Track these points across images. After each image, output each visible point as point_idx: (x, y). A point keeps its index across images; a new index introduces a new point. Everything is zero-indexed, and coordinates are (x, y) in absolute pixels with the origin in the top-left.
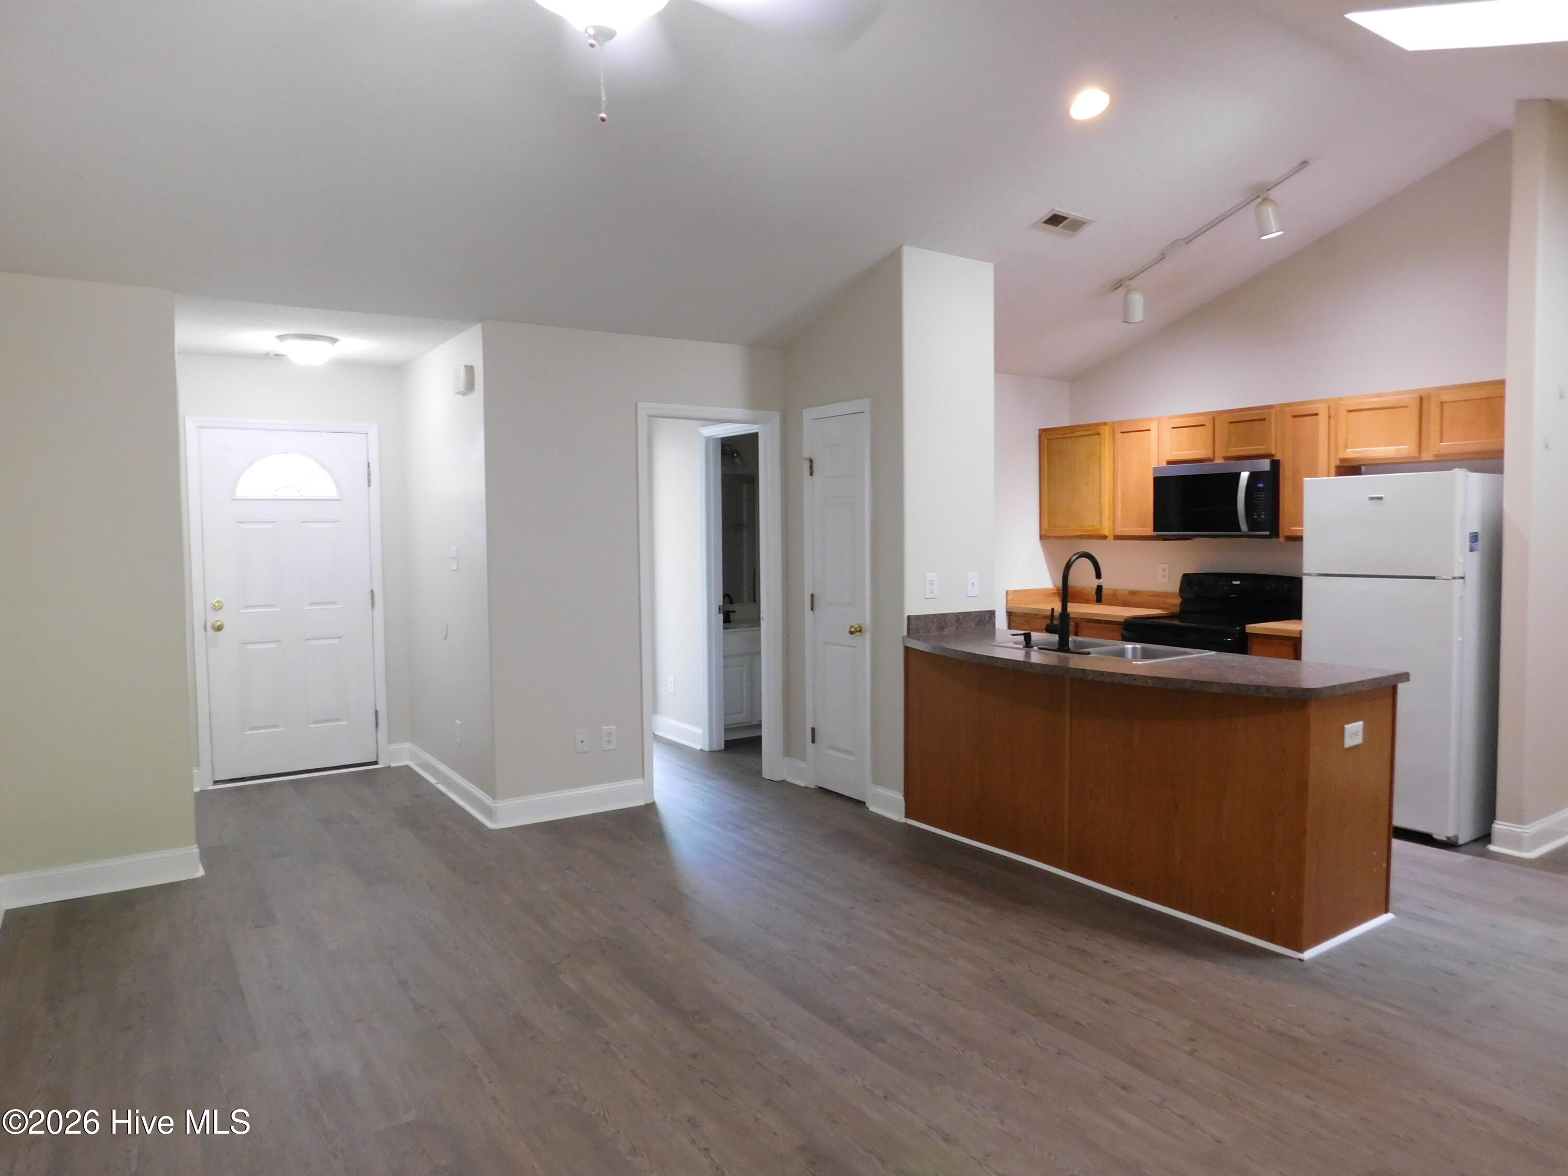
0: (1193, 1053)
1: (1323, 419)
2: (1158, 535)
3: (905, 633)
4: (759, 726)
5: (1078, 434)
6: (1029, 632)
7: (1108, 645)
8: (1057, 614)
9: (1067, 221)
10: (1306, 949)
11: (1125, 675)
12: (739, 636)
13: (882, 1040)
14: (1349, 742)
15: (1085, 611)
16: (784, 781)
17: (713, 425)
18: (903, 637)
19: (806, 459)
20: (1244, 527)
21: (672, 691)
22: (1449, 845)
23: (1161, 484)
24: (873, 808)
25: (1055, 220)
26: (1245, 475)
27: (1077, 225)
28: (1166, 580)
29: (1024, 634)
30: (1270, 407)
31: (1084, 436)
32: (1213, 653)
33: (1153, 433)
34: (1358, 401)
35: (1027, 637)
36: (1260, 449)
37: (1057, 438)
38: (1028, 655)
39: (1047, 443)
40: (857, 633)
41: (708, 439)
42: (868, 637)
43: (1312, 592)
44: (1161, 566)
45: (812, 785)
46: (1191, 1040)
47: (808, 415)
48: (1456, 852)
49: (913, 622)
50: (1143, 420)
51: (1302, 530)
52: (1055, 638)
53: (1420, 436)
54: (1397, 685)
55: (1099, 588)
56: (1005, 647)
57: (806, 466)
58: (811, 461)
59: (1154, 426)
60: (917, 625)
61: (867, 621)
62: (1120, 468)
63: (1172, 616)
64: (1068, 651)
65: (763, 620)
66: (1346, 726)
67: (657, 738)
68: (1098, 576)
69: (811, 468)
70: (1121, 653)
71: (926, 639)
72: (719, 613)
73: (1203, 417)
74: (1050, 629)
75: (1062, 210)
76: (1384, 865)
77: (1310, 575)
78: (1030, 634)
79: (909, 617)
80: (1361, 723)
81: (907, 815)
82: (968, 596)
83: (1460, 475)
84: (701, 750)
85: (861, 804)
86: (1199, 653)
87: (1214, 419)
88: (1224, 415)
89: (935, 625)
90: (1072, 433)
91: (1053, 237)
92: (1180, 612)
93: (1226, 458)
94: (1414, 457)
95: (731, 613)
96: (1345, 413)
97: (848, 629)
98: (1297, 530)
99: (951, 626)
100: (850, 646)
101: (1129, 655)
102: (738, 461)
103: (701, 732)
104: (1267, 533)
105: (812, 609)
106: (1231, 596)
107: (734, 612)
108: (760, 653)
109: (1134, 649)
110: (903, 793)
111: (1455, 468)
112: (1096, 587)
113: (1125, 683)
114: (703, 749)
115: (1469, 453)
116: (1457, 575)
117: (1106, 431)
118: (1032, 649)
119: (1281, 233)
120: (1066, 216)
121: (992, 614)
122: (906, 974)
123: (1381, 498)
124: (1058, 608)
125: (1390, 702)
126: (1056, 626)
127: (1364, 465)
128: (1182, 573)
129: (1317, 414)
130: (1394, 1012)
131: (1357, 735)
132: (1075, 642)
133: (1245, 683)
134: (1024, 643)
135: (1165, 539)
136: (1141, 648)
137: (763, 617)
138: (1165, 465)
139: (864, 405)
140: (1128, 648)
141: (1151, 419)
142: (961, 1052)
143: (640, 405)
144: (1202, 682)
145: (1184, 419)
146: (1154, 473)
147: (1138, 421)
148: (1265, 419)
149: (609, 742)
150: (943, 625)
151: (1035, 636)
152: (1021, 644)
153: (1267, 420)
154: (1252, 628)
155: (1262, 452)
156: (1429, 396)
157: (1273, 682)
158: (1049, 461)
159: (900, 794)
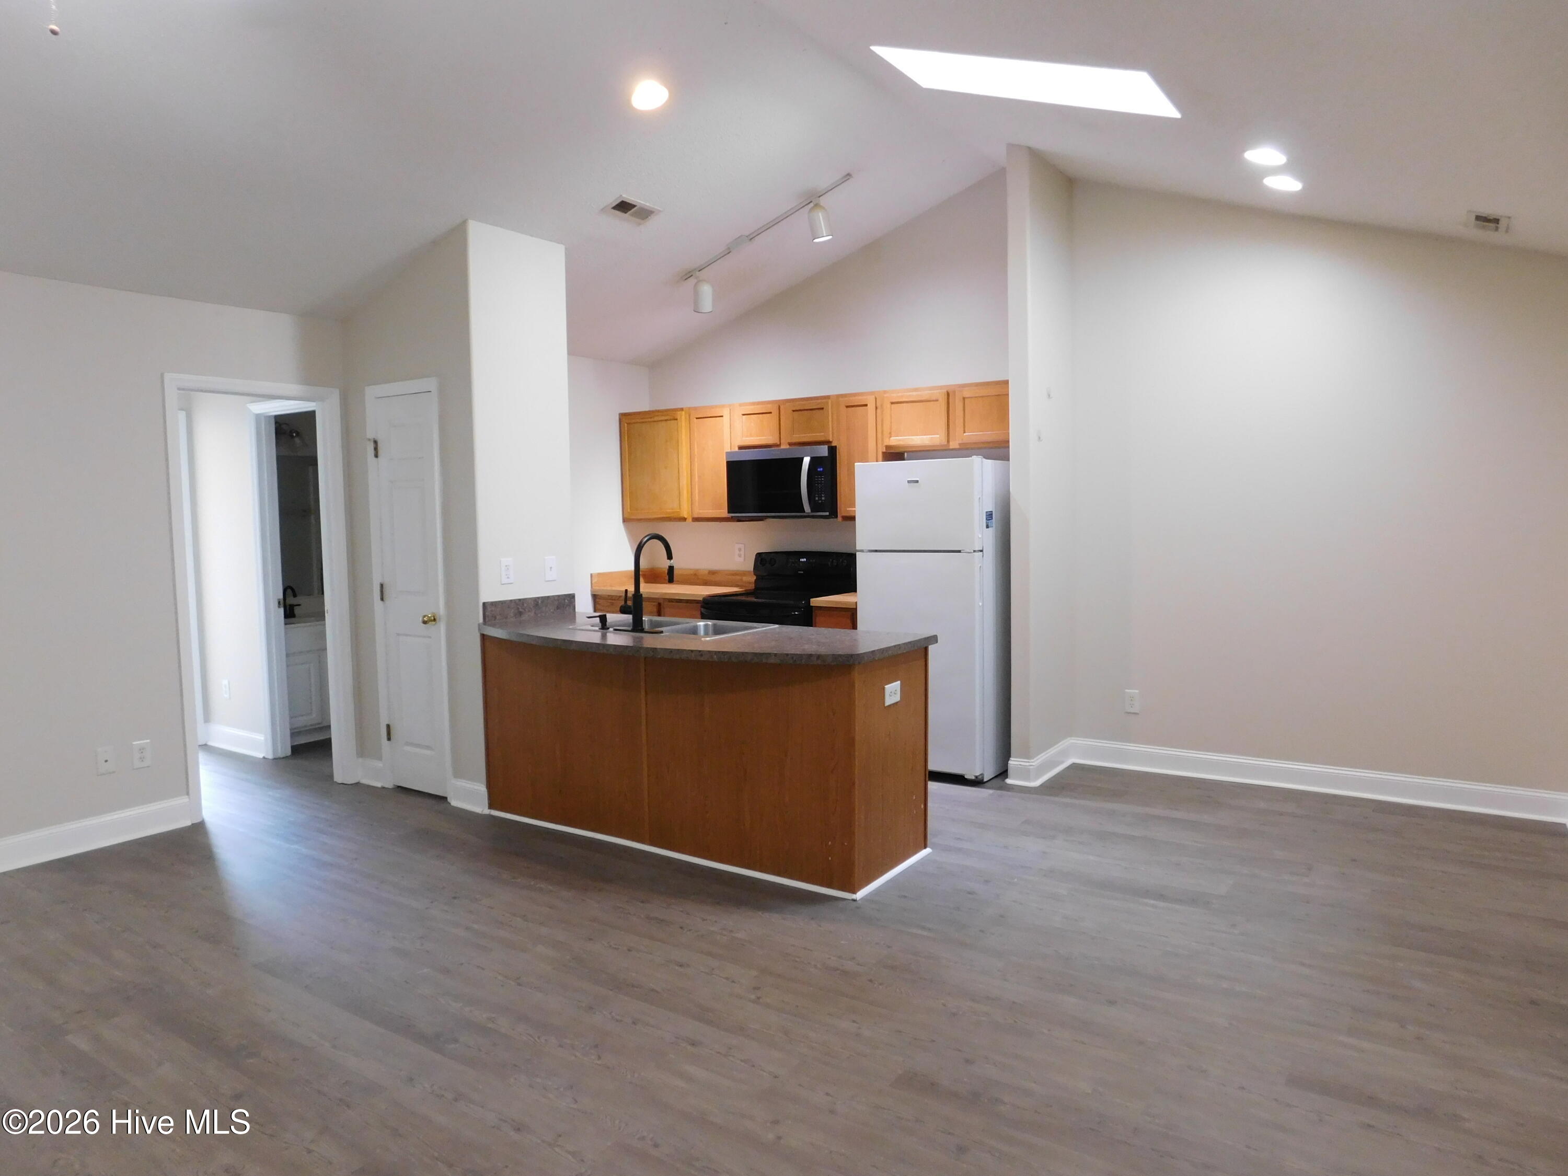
0: (757, 1000)
1: (871, 407)
2: (732, 517)
3: (481, 620)
4: (328, 727)
5: (656, 419)
6: (604, 614)
7: (683, 623)
8: (630, 595)
9: (635, 208)
10: (859, 890)
11: (692, 651)
12: (302, 630)
13: (456, 1041)
14: (889, 701)
15: (664, 591)
16: (358, 783)
17: (263, 401)
18: (479, 625)
19: (369, 440)
20: (807, 508)
21: (227, 696)
22: (977, 782)
23: (735, 469)
24: (454, 803)
25: (624, 207)
26: (807, 460)
27: (645, 214)
28: (742, 559)
29: (600, 616)
30: (828, 397)
31: (661, 421)
32: (777, 626)
33: (726, 419)
34: (900, 394)
35: (603, 619)
36: (819, 436)
37: (637, 423)
38: (604, 636)
39: (627, 426)
40: (430, 623)
41: (258, 417)
42: (442, 626)
43: (864, 566)
44: (737, 546)
45: (389, 785)
46: (756, 988)
47: (372, 392)
48: (981, 788)
49: (489, 609)
50: (716, 407)
51: (855, 511)
52: (628, 618)
53: (948, 425)
54: (928, 647)
55: (671, 568)
56: (583, 630)
57: (371, 447)
58: (376, 442)
59: (726, 413)
60: (493, 612)
61: (442, 611)
62: (696, 453)
63: (747, 593)
64: (642, 630)
65: (327, 613)
66: (886, 686)
67: (205, 747)
68: (670, 557)
69: (376, 449)
70: (694, 631)
71: (501, 626)
72: (279, 607)
73: (770, 406)
74: (624, 610)
75: (630, 198)
76: (922, 806)
77: (862, 551)
78: (605, 616)
79: (484, 604)
80: (899, 682)
81: (491, 806)
82: (547, 580)
83: (977, 460)
84: (264, 758)
85: (443, 799)
86: (763, 627)
87: (779, 407)
88: (788, 404)
89: (513, 610)
90: (651, 418)
91: (622, 224)
92: (755, 589)
93: (790, 444)
94: (944, 445)
95: (295, 608)
96: (889, 405)
97: (421, 619)
98: (851, 510)
99: (529, 611)
100: (424, 637)
101: (702, 632)
102: (297, 440)
103: (263, 738)
104: (828, 514)
105: (382, 599)
106: (799, 572)
107: (299, 605)
108: (326, 649)
109: (706, 626)
110: (485, 783)
111: (973, 455)
112: (668, 567)
113: (692, 659)
114: (266, 757)
115: (983, 443)
116: (977, 549)
117: (682, 416)
118: (608, 630)
119: (830, 237)
120: (634, 204)
121: (572, 597)
122: (483, 969)
123: (917, 482)
124: (631, 589)
125: (922, 663)
126: (630, 607)
127: (908, 452)
128: (756, 553)
129: (866, 405)
130: (925, 933)
131: (895, 694)
132: (651, 621)
133: (798, 653)
134: (600, 624)
135: (739, 520)
136: (712, 625)
137: (327, 610)
138: (737, 449)
139: (431, 384)
140: (700, 625)
141: (723, 406)
142: (537, 1039)
143: (168, 377)
144: (761, 654)
145: (752, 407)
146: (726, 459)
147: (712, 407)
148: (823, 409)
149: (142, 759)
150: (521, 610)
151: (611, 617)
152: (598, 627)
153: (824, 409)
154: (817, 601)
155: (823, 439)
156: (954, 392)
157: (823, 650)
158: (630, 447)
159: (483, 786)
